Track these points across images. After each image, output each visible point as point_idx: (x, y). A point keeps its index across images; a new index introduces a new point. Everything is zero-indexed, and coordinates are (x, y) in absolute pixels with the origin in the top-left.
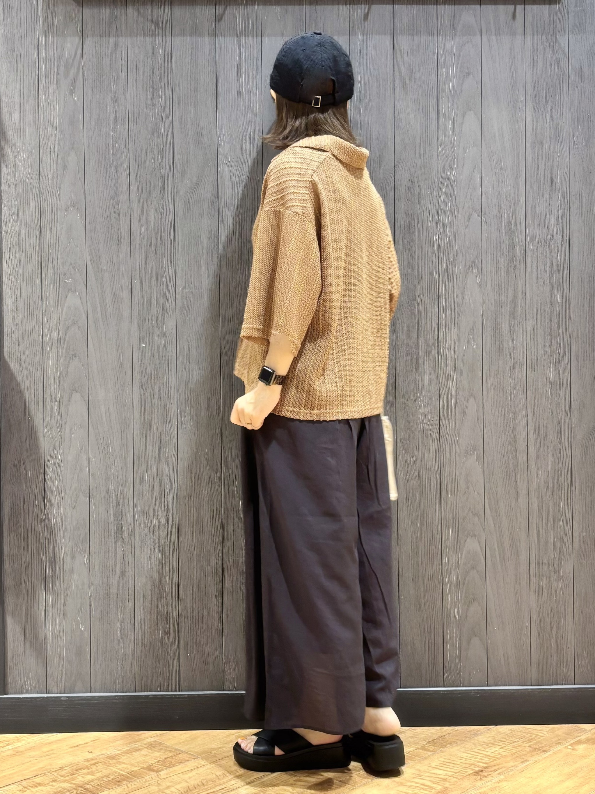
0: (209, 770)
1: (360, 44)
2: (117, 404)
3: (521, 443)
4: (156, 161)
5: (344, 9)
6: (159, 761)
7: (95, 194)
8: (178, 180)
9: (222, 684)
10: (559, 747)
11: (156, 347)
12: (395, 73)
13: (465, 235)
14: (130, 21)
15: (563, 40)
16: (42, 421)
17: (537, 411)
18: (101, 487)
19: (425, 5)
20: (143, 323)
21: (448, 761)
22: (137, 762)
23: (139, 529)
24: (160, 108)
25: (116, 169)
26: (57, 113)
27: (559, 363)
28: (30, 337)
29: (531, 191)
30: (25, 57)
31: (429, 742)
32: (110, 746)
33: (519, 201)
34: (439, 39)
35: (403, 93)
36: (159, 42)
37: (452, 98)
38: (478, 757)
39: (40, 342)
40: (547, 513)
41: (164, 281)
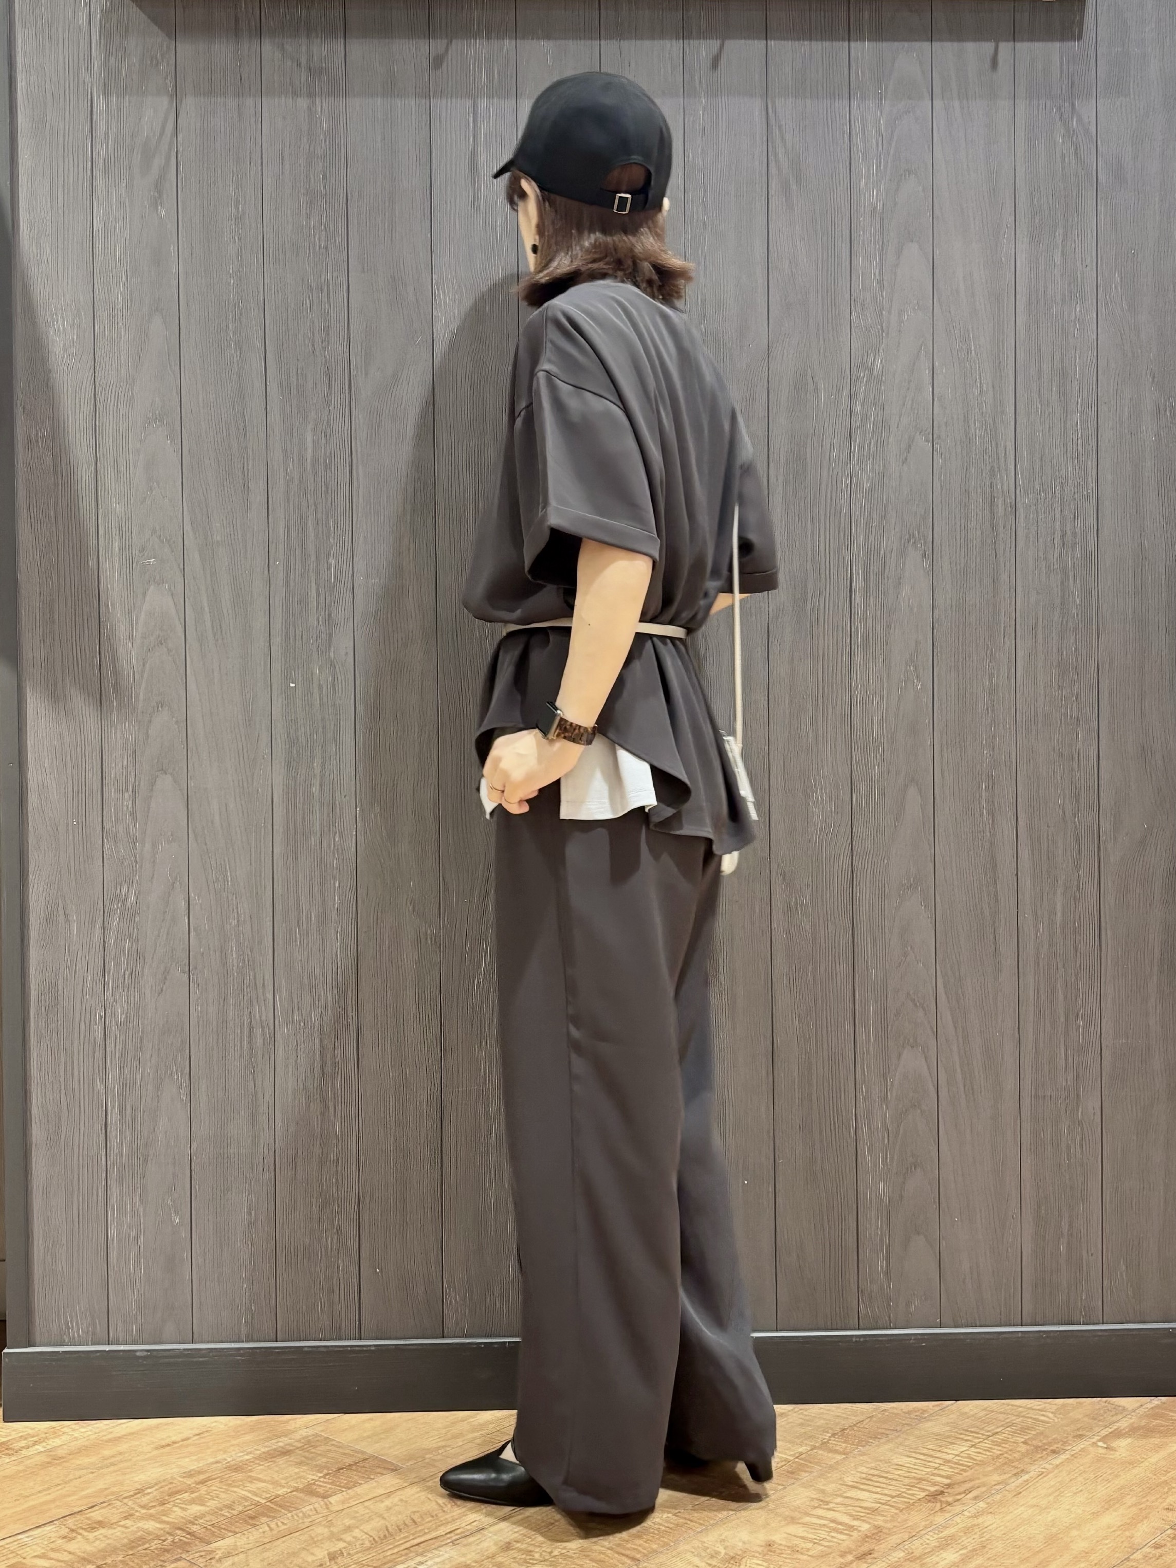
1: (703, 115)
2: (242, 798)
3: (1006, 870)
4: (317, 334)
5: (672, 47)
6: (327, 1474)
7: (200, 397)
8: (357, 372)
9: (441, 1324)
10: (1083, 1444)
11: (315, 685)
12: (770, 168)
13: (900, 477)
14: (267, 67)
15: (1086, 109)
16: (99, 828)
17: (1036, 809)
18: (212, 952)
19: (826, 40)
20: (292, 642)
21: (872, 1472)
22: (284, 1479)
23: (284, 1030)
24: (323, 233)
25: (241, 349)
26: (127, 242)
27: (1078, 720)
28: (76, 668)
29: (1025, 395)
30: (67, 135)
31: (834, 1435)
32: (233, 1445)
33: (1003, 412)
34: (852, 106)
35: (784, 208)
36: (321, 107)
37: (878, 217)
38: (929, 1464)
39: (95, 679)
40: (1054, 1002)
41: (331, 564)
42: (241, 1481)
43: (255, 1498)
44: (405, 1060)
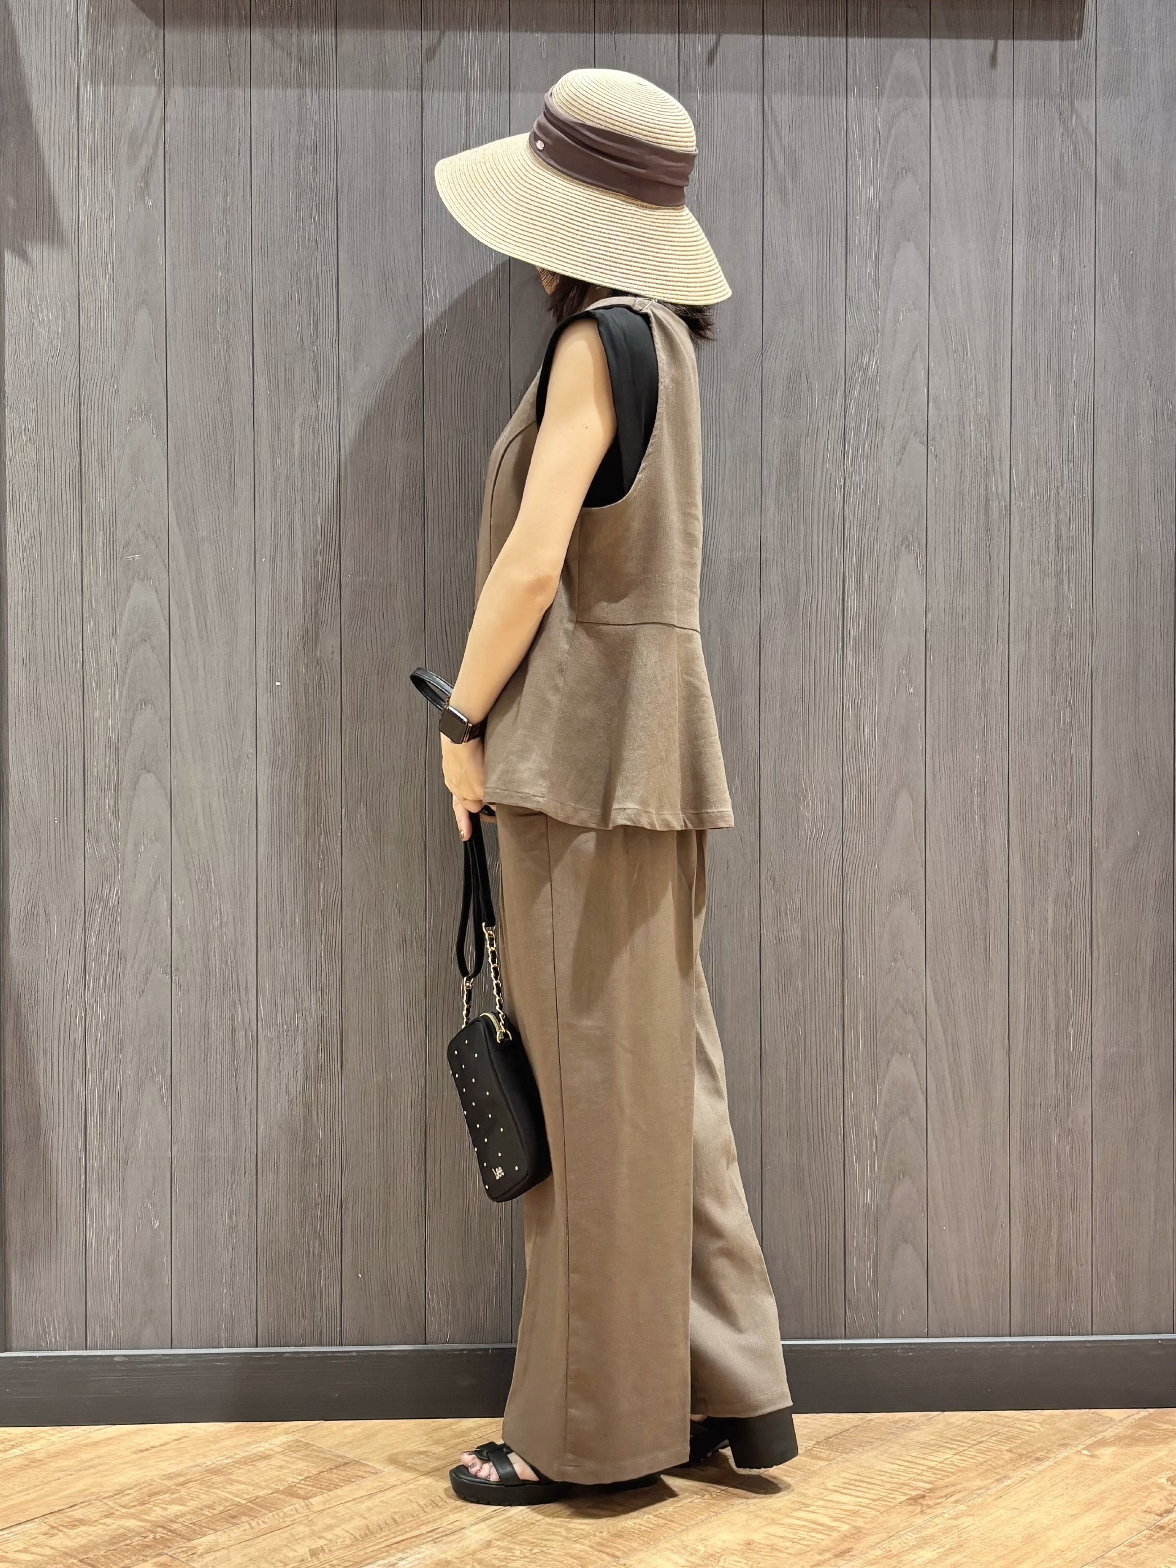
0: (404, 1495)
1: (698, 110)
2: (226, 798)
3: (997, 876)
4: (306, 330)
5: (667, 41)
6: (308, 1477)
7: (187, 392)
8: (346, 367)
9: (423, 1331)
10: (1066, 1453)
11: (302, 685)
12: (766, 165)
13: (895, 479)
14: (256, 57)
15: (1085, 109)
16: (81, 826)
17: (1027, 815)
18: (194, 953)
19: (823, 36)
20: (278, 640)
21: (858, 1478)
22: (265, 1481)
23: (267, 1033)
24: (313, 226)
25: (228, 343)
26: (114, 232)
27: (1071, 725)
28: (58, 665)
29: (1021, 397)
30: (52, 125)
31: (818, 1443)
32: (211, 1450)
33: (999, 415)
34: (849, 103)
35: (779, 204)
36: (311, 98)
37: (874, 217)
38: (913, 1470)
39: (77, 675)
40: (1044, 1010)
41: (318, 562)
42: (222, 1483)
43: (235, 1499)
44: (390, 1064)
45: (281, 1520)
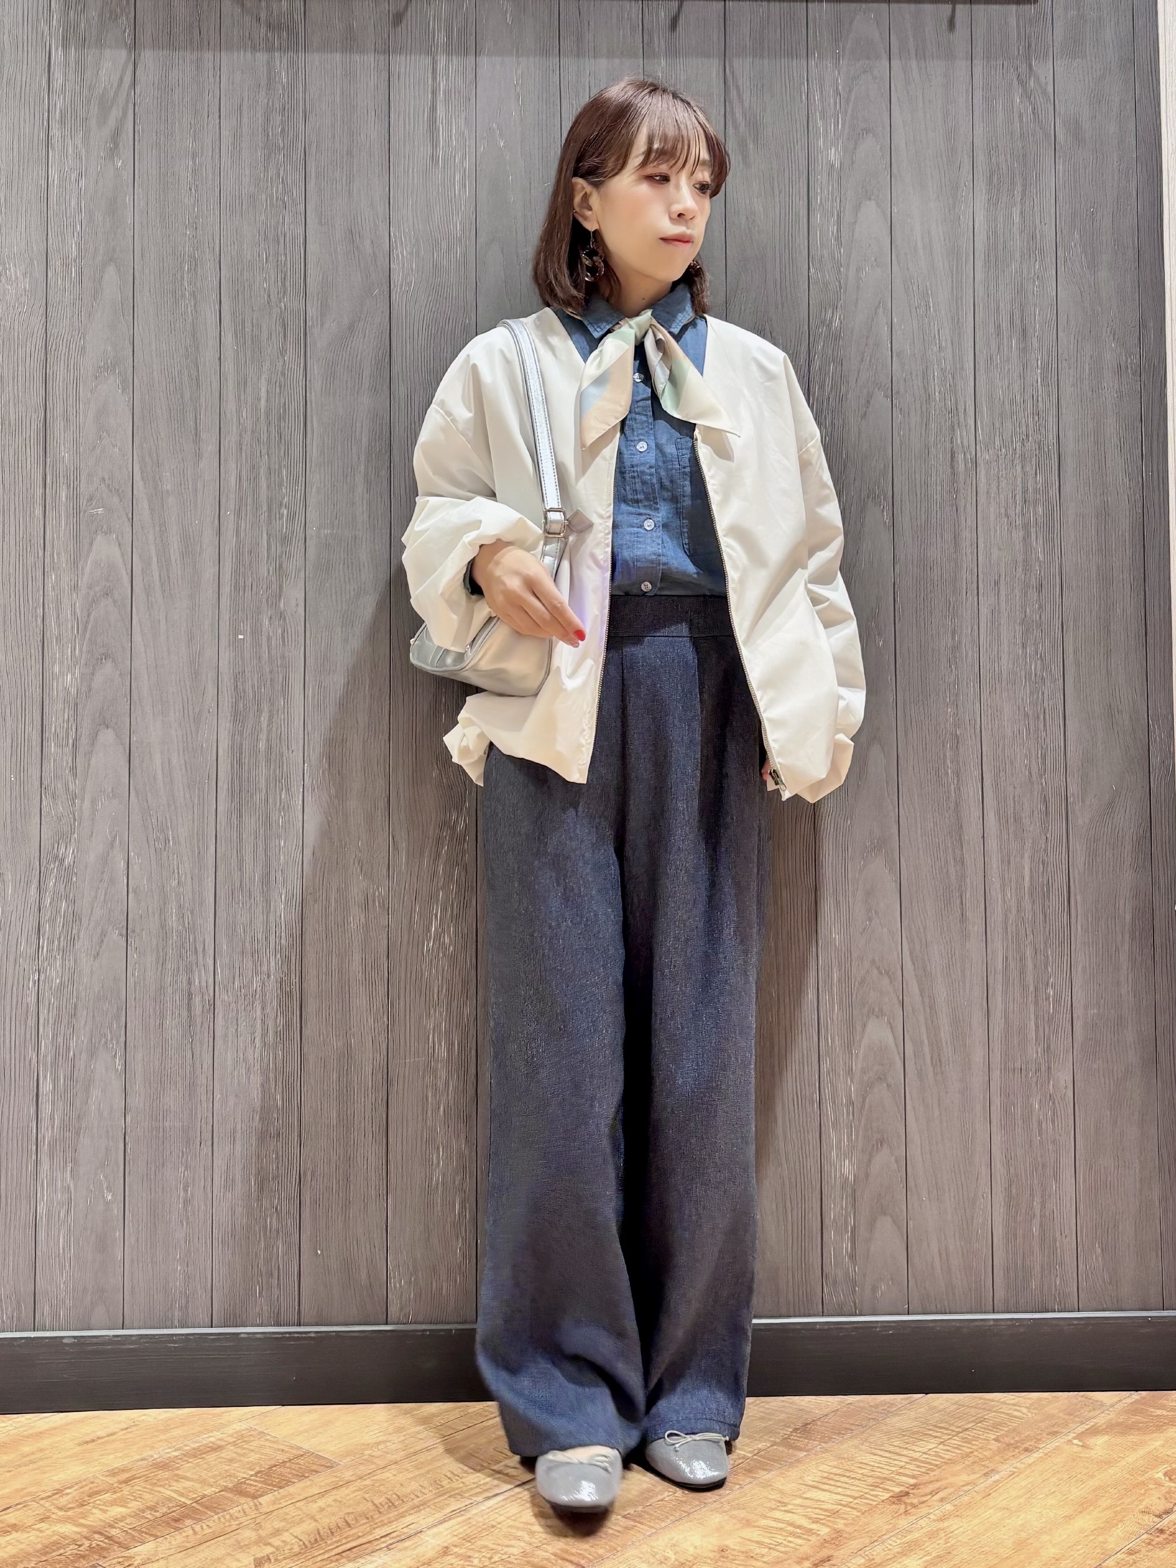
0: (359, 1493)
2: (186, 753)
3: (972, 832)
4: (272, 286)
5: (631, 8)
6: (259, 1472)
7: (154, 347)
8: (313, 322)
9: (384, 1310)
10: (1058, 1442)
11: (265, 640)
12: (727, 128)
13: (861, 432)
14: (226, 21)
15: (1044, 71)
16: (37, 783)
17: (1001, 770)
18: (150, 914)
20: (241, 594)
21: (839, 1471)
22: (213, 1477)
23: (224, 999)
24: (281, 186)
25: (195, 298)
26: (83, 192)
27: (1043, 678)
28: (18, 620)
29: (985, 351)
30: (24, 86)
31: (796, 1430)
32: (159, 1441)
33: (962, 368)
34: (810, 65)
35: (741, 165)
36: (280, 62)
37: (835, 175)
38: (896, 1462)
39: (38, 629)
40: (1022, 972)
41: (283, 514)
42: (167, 1479)
43: (180, 1498)
44: (350, 1029)
45: (227, 1524)
